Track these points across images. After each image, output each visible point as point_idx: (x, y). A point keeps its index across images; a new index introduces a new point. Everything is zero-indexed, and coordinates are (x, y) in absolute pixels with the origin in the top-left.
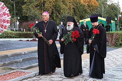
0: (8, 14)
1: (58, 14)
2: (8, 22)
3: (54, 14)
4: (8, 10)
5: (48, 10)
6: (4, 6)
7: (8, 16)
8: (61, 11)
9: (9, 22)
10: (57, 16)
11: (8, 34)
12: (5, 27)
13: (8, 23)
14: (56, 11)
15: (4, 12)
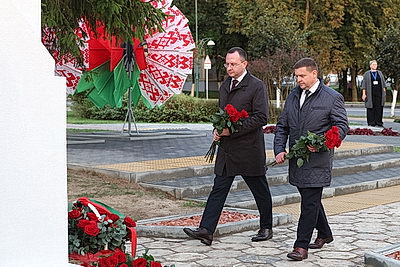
0: (185, 36)
1: (371, 26)
2: (184, 62)
3: (355, 25)
4: (186, 21)
5: (331, 9)
6: (175, 8)
7: (187, 43)
8: (386, 13)
9: (188, 63)
10: (367, 33)
11: (177, 106)
12: (174, 82)
13: (185, 67)
14: (363, 13)
15: (172, 29)
